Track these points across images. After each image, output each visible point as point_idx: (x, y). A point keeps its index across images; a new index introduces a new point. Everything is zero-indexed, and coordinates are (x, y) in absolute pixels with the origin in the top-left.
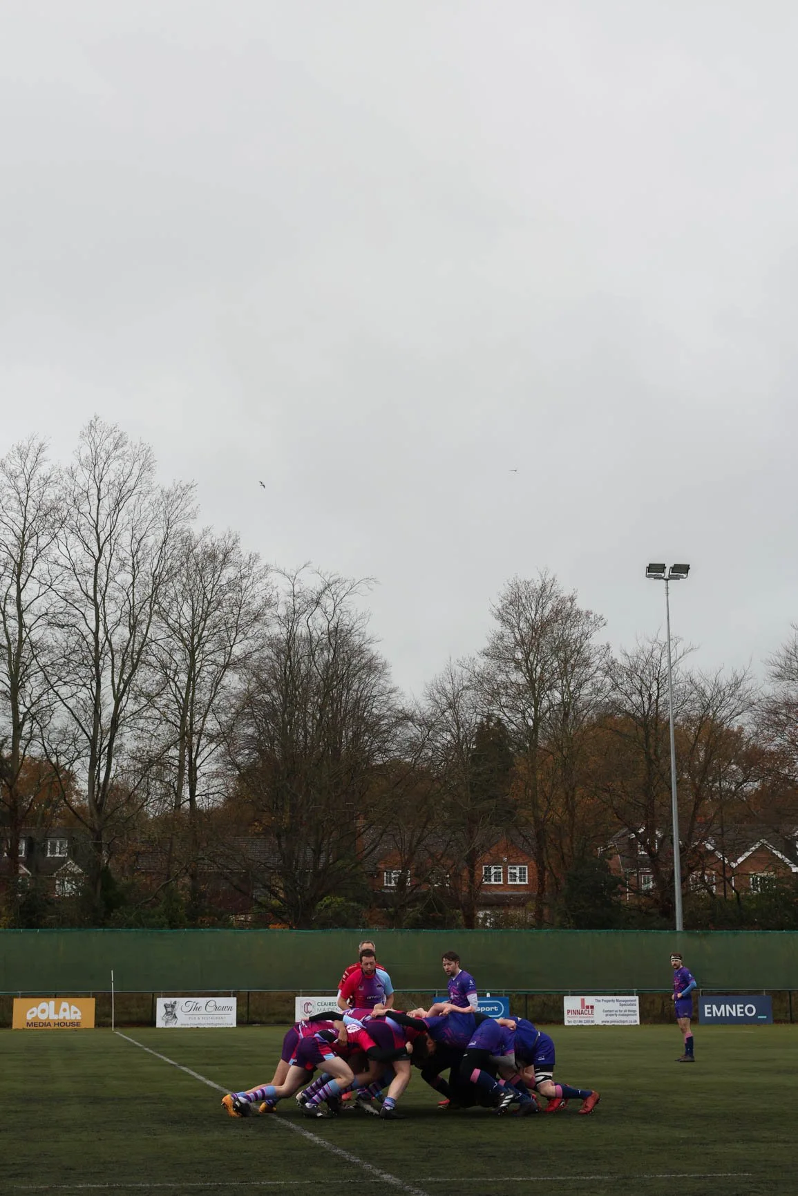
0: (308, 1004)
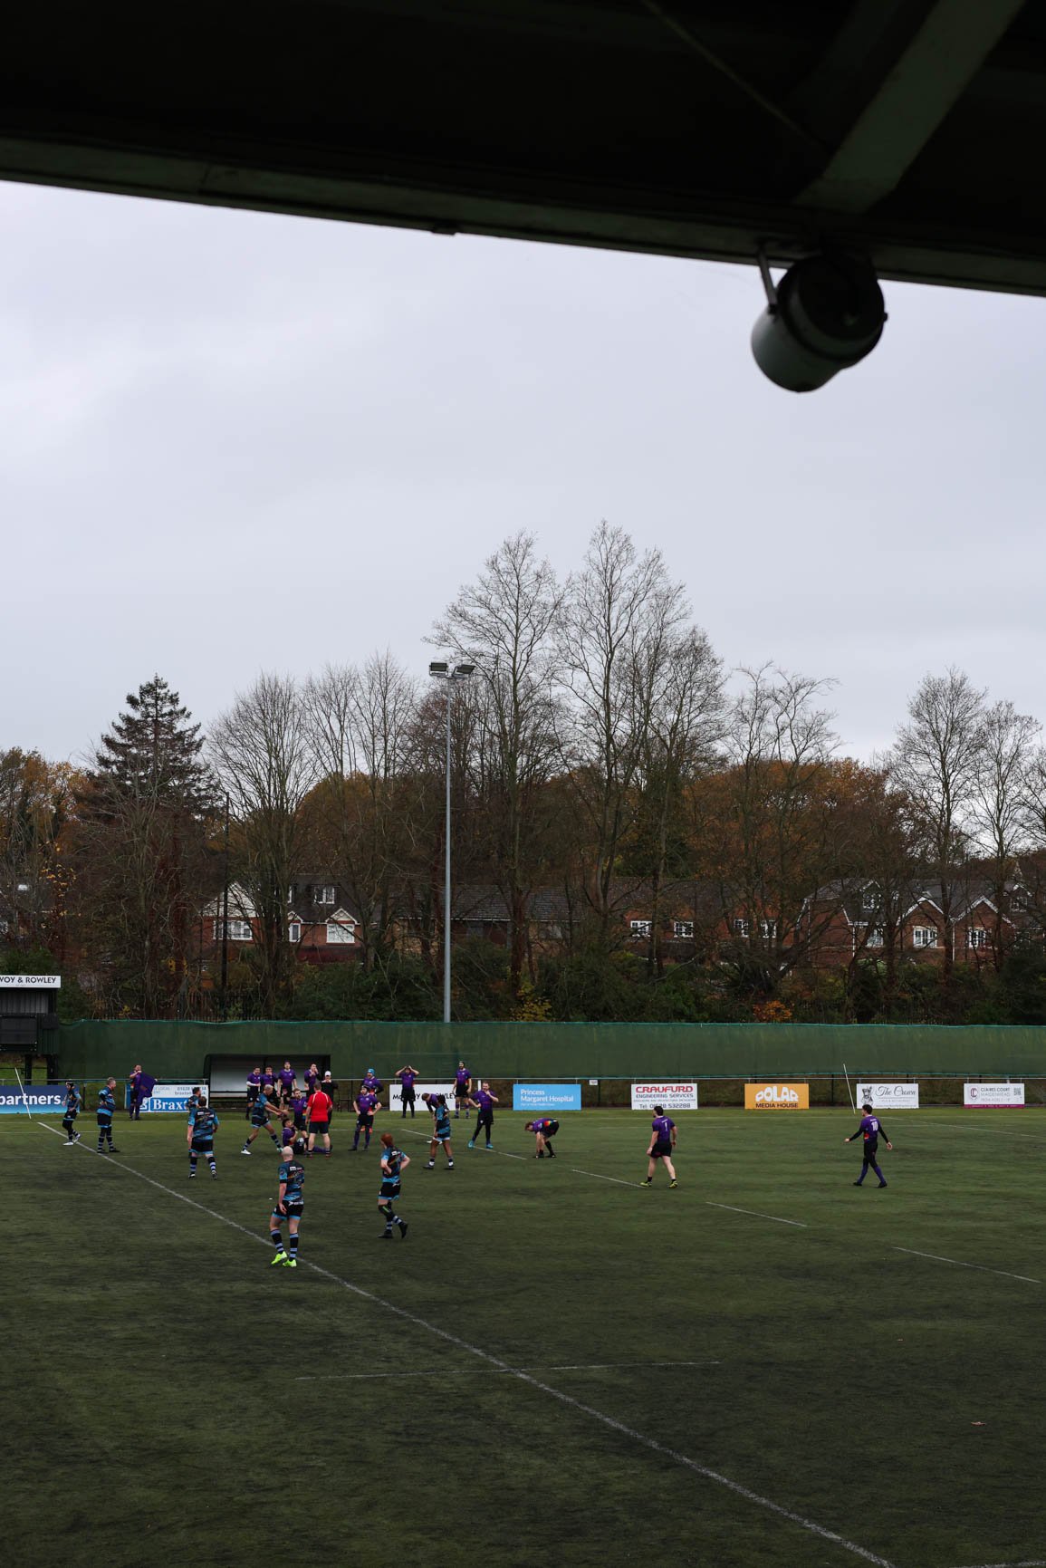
0: (974, 1089)
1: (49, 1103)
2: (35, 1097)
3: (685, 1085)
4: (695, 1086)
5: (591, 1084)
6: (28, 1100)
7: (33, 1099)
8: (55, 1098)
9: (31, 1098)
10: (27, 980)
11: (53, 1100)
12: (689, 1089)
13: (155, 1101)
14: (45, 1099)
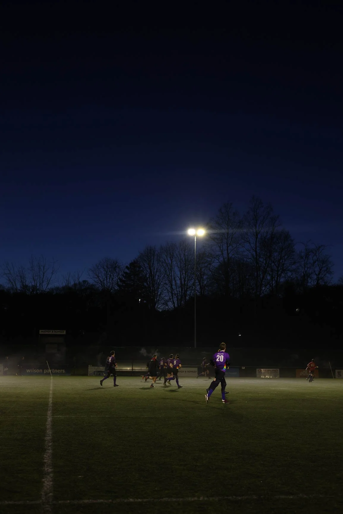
1: (61, 372)
2: (56, 370)
3: (275, 369)
4: (278, 370)
5: (242, 368)
6: (54, 371)
7: (56, 371)
8: (63, 371)
9: (55, 370)
10: (55, 332)
11: (62, 371)
12: (276, 371)
13: (96, 372)
14: (60, 371)
